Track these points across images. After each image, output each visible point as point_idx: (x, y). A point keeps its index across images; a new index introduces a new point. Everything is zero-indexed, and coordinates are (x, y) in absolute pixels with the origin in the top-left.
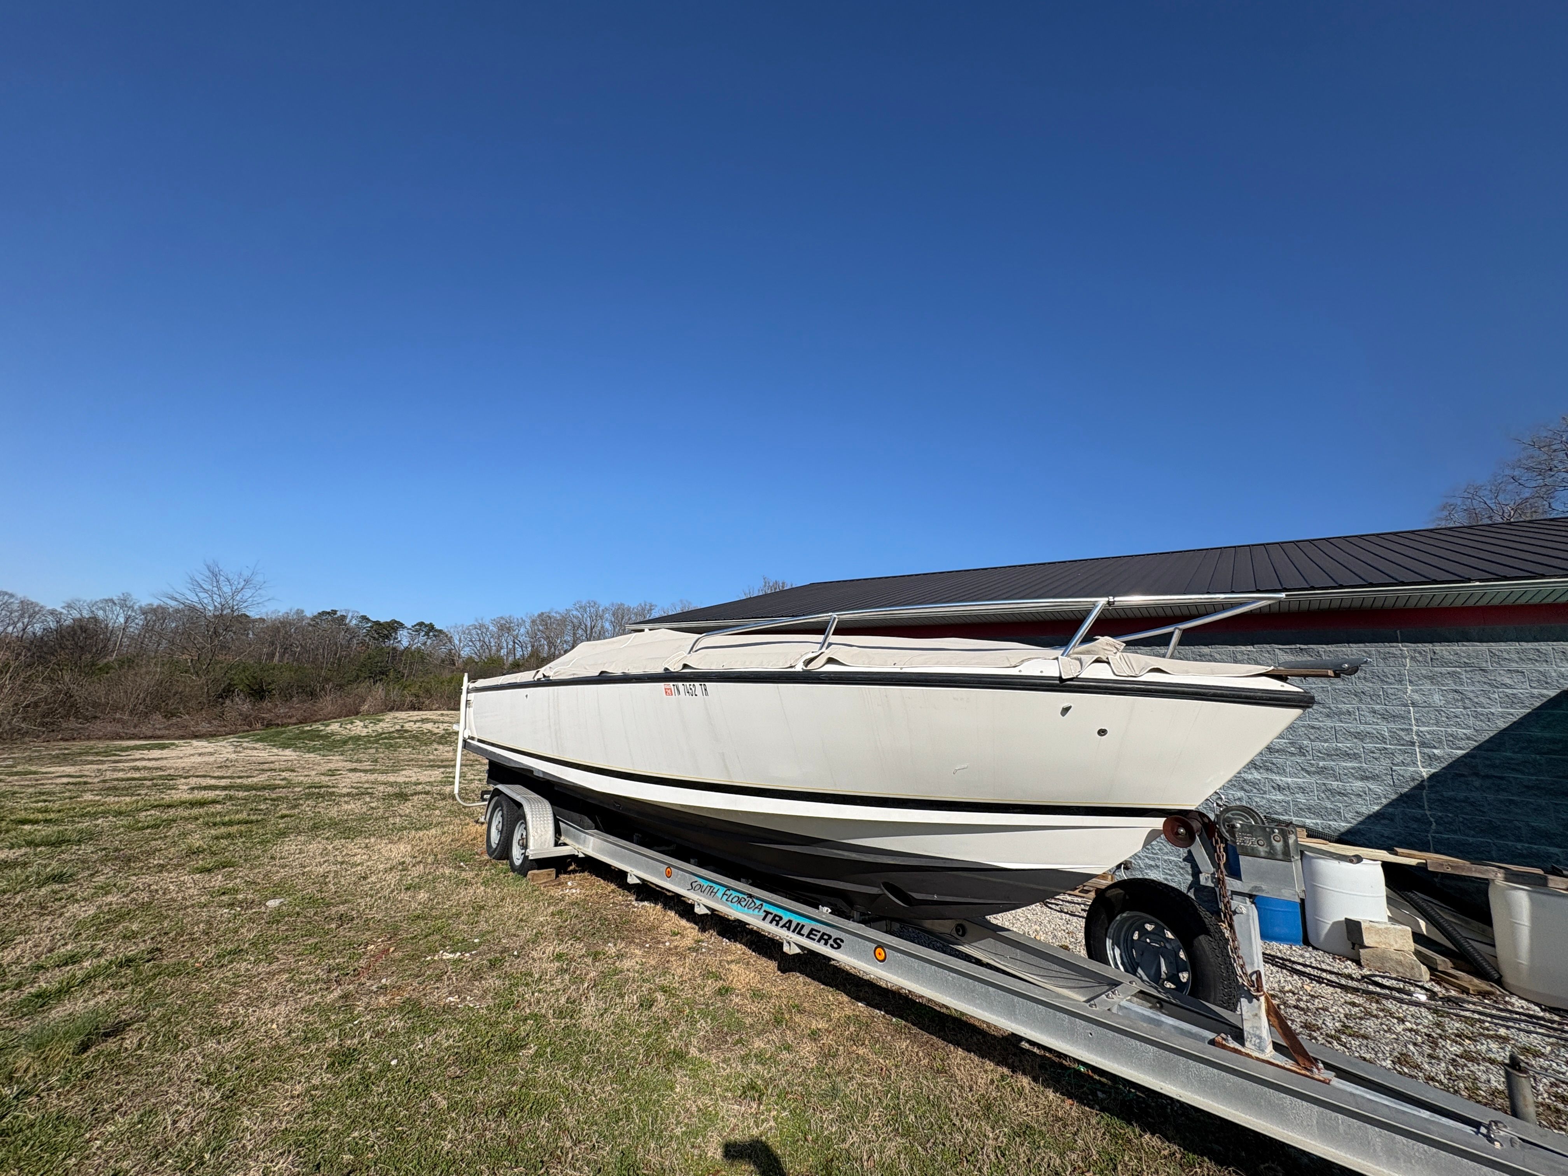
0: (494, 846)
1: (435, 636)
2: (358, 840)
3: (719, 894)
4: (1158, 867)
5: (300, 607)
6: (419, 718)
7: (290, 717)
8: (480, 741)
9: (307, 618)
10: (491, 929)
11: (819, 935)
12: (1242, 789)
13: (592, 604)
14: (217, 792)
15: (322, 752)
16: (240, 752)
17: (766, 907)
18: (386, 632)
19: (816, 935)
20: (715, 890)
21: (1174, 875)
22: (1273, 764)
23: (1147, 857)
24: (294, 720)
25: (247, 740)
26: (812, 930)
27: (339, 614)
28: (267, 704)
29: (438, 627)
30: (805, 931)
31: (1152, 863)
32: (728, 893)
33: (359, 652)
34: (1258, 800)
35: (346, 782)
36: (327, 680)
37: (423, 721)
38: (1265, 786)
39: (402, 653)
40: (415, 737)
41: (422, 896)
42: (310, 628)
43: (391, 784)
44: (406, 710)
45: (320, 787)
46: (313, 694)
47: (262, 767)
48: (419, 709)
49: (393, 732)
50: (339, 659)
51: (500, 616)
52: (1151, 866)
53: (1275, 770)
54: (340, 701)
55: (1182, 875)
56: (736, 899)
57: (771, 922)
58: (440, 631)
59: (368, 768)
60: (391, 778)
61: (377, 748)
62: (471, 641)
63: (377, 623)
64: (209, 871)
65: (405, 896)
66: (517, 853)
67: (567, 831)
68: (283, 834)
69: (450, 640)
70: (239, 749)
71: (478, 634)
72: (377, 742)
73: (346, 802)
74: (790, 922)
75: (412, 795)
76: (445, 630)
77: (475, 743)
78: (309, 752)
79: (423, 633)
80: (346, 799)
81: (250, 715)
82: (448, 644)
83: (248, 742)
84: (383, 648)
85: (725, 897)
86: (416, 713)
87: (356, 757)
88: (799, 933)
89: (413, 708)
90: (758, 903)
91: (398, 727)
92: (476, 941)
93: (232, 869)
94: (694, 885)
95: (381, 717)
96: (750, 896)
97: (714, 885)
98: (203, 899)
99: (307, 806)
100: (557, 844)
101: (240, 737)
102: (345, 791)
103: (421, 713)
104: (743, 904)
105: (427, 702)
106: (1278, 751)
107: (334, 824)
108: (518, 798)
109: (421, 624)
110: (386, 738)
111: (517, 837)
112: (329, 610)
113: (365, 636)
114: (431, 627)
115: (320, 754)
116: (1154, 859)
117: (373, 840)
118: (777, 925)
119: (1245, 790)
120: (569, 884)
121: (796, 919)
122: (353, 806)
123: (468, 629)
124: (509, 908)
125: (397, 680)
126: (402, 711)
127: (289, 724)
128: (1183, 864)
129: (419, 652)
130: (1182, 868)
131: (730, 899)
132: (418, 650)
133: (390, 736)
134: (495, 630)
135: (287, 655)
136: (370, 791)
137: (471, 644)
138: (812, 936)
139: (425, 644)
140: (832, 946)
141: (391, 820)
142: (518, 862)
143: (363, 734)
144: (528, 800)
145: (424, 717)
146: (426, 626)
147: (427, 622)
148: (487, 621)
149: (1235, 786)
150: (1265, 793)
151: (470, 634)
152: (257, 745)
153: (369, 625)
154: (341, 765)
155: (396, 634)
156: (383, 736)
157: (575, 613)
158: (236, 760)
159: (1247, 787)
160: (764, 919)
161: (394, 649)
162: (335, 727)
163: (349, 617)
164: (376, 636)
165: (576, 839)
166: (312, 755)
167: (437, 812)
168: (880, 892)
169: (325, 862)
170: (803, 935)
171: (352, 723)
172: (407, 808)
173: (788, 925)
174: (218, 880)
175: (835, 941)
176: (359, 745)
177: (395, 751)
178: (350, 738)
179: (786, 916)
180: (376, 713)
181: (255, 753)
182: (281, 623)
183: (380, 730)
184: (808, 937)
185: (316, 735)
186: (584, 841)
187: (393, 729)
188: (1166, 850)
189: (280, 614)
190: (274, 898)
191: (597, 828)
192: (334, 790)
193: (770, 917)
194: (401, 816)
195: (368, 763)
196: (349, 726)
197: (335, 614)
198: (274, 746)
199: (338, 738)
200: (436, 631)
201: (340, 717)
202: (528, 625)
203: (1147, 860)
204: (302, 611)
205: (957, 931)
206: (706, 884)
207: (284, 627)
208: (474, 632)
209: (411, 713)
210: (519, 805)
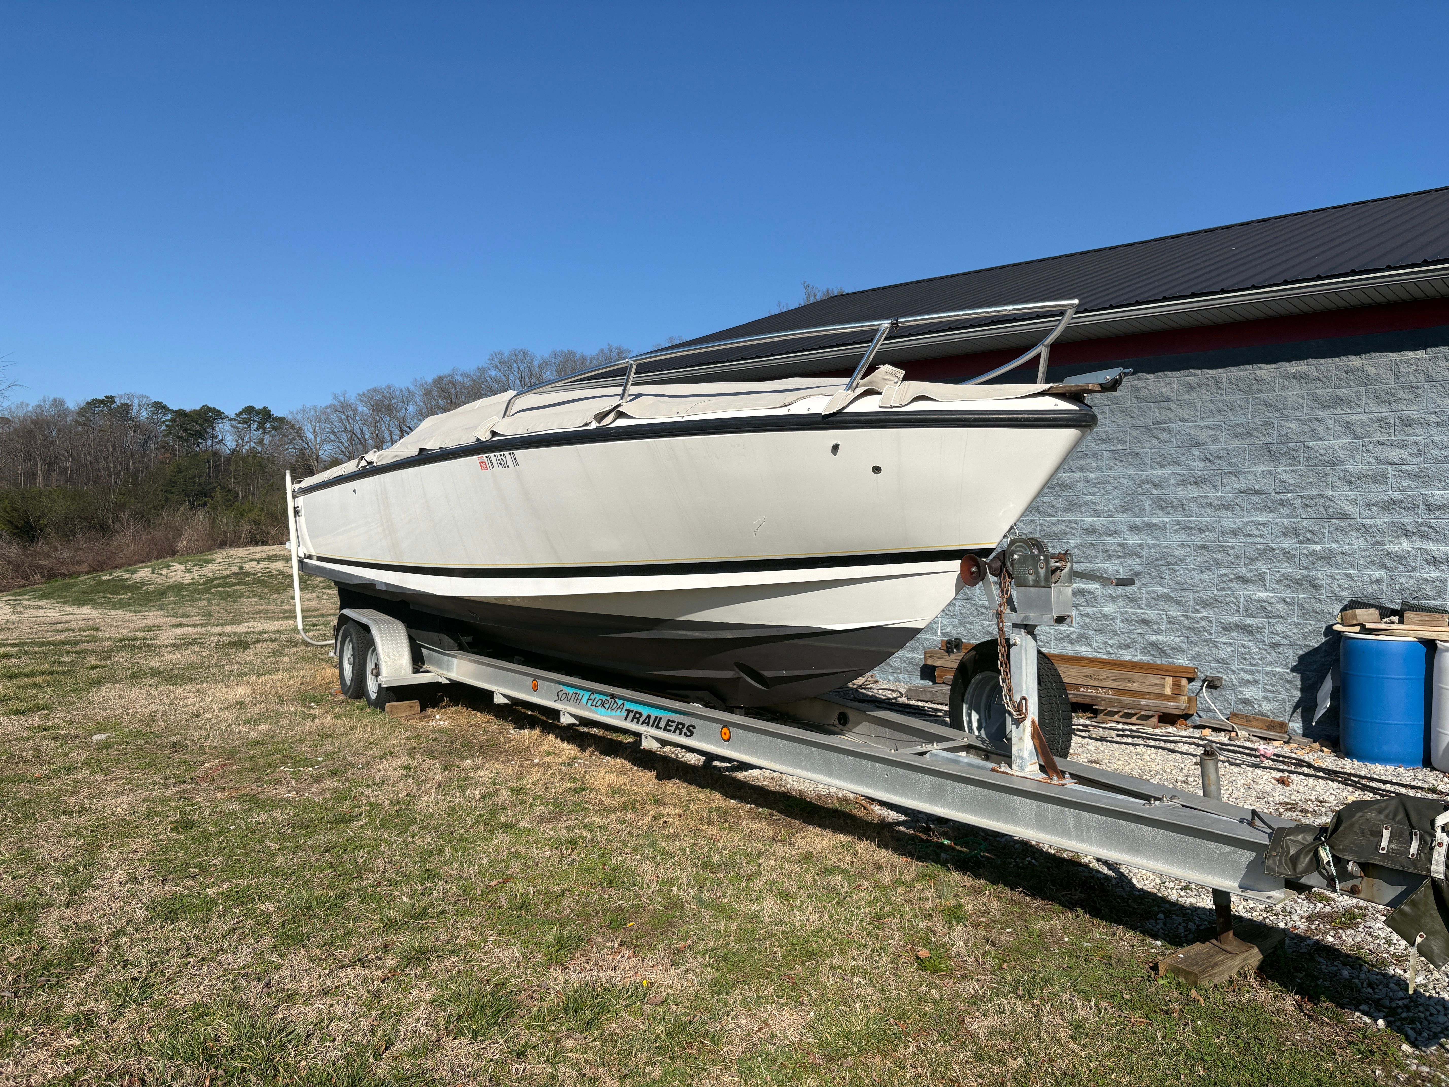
0: (348, 683)
1: (274, 428)
2: (188, 686)
3: (584, 700)
4: (1256, 682)
5: (58, 395)
6: (264, 555)
7: (80, 563)
8: (319, 559)
9: (71, 412)
10: (337, 750)
11: (674, 725)
12: (1384, 567)
13: (520, 356)
14: (8, 648)
15: (133, 608)
16: (20, 613)
17: (628, 706)
18: (198, 428)
19: (672, 726)
20: (580, 697)
21: (1277, 691)
22: (1431, 527)
23: (1243, 670)
24: (84, 567)
25: (26, 597)
26: (669, 721)
27: (118, 401)
28: (41, 547)
29: (277, 413)
30: (662, 724)
31: (1250, 677)
32: (592, 697)
33: (162, 463)
34: (1402, 580)
35: (167, 636)
36: (122, 507)
37: (270, 559)
38: (1415, 560)
39: (229, 459)
40: (261, 582)
41: (263, 727)
42: (80, 429)
43: (228, 635)
44: (245, 546)
45: (135, 640)
46: (103, 529)
47: (54, 627)
48: (264, 543)
49: (228, 576)
50: (135, 475)
51: (372, 387)
52: (1248, 681)
53: (1433, 535)
54: (144, 537)
55: (1287, 690)
56: (600, 702)
57: (632, 721)
58: (282, 420)
59: (198, 622)
60: (228, 629)
61: (209, 600)
62: (333, 432)
63: (181, 413)
64: (23, 713)
65: (244, 729)
66: (372, 687)
67: (430, 656)
68: (98, 683)
69: (299, 433)
70: (18, 609)
71: (341, 421)
72: (207, 591)
73: (169, 652)
74: (649, 716)
75: (254, 643)
76: (289, 417)
77: (314, 562)
78: (114, 608)
79: (255, 426)
80: (169, 649)
81: (23, 563)
82: (298, 440)
83: (29, 600)
84: (197, 454)
85: (590, 702)
86: (259, 548)
87: (181, 611)
88: (658, 727)
89: (254, 541)
90: (620, 702)
91: (235, 569)
92: (319, 759)
93: (47, 712)
94: (560, 694)
95: (209, 557)
96: (613, 696)
97: (579, 691)
98: (25, 734)
99: (122, 658)
100: (416, 671)
101: (15, 594)
102: (166, 642)
103: (266, 548)
104: (607, 706)
105: (274, 531)
106: (1439, 508)
107: (156, 673)
108: (364, 620)
109: (249, 410)
110: (219, 585)
111: (370, 666)
112: (101, 397)
113: (167, 436)
114: (266, 415)
115: (131, 611)
116: (1252, 673)
117: (205, 685)
118: (638, 722)
119: (1387, 568)
120: (438, 717)
121: (655, 713)
122: (179, 656)
123: (325, 413)
124: (359, 733)
125: (229, 504)
126: (238, 546)
127: (78, 574)
128: (1291, 676)
129: (254, 457)
130: (1289, 682)
131: (594, 703)
132: (252, 452)
133: (224, 581)
134: (367, 410)
135: (54, 474)
136: (199, 641)
137: (332, 437)
138: (668, 728)
139: (261, 442)
140: (686, 734)
141: (227, 668)
142: (373, 696)
143: (186, 582)
144: (376, 622)
145: (271, 553)
146: (258, 412)
147: (259, 406)
148: (352, 397)
149: (1374, 563)
150: (1414, 570)
151: (328, 420)
152: (43, 603)
153: (169, 417)
154: (160, 620)
155: (214, 428)
156: (216, 582)
157: (493, 373)
158: (19, 622)
159: (1390, 563)
160: (626, 719)
161: (215, 454)
162: (144, 573)
163: (136, 406)
164: (183, 434)
165: (439, 664)
166: (120, 612)
167: (286, 659)
168: (736, 676)
169: (149, 704)
170: (660, 728)
171: (168, 567)
172: (247, 656)
173: (646, 722)
174: (35, 720)
175: (688, 729)
176: (183, 597)
177: (235, 601)
178: (170, 588)
179: (645, 711)
180: (201, 551)
181: (41, 612)
182: (35, 423)
183: (210, 575)
184: (665, 729)
185: (119, 586)
186: (448, 665)
187: (228, 572)
188: (1269, 658)
189: (30, 409)
190: (100, 733)
191: (461, 648)
192: (153, 642)
193: (631, 715)
194: (239, 663)
195: (200, 617)
196: (164, 572)
197: (113, 402)
198: (65, 603)
199: (152, 588)
200: (275, 419)
201: (150, 560)
202: (418, 399)
203: (1243, 675)
204: (62, 402)
205: (839, 720)
206: (570, 691)
207: (41, 429)
208: (334, 417)
209: (252, 549)
210: (366, 628)
